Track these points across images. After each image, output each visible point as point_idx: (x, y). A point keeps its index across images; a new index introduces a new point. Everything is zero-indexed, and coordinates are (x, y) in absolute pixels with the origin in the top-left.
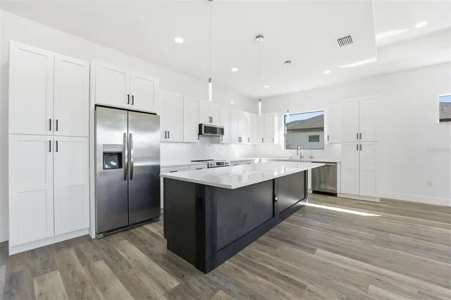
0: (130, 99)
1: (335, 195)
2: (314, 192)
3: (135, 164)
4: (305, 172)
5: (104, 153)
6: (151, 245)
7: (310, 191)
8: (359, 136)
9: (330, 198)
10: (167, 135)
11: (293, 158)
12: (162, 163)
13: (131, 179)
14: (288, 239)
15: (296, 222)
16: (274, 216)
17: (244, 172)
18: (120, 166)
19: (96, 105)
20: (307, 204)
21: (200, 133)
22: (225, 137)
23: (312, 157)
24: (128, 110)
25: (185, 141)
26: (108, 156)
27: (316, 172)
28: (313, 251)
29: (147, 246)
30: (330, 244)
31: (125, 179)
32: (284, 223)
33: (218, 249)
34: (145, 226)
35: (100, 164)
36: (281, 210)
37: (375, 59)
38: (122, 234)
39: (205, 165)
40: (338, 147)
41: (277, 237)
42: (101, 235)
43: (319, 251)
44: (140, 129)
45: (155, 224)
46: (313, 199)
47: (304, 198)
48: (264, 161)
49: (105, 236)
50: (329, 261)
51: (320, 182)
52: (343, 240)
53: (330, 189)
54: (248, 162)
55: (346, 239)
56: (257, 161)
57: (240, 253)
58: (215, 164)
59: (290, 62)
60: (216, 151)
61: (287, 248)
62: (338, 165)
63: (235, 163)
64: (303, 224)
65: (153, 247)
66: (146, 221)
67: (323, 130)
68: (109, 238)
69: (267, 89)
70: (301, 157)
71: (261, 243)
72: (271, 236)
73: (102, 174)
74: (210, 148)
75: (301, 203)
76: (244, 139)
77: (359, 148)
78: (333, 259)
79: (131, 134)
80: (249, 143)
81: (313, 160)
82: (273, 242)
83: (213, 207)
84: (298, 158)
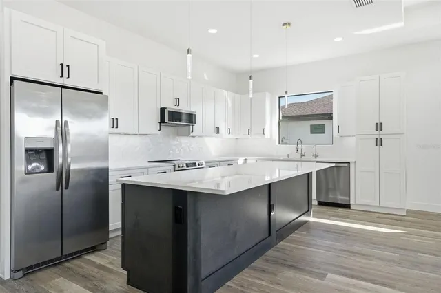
0: (65, 70)
1: (347, 206)
2: (320, 203)
3: (72, 167)
4: (309, 175)
5: (27, 151)
6: (102, 281)
7: (315, 203)
8: (379, 127)
9: (341, 210)
10: (115, 123)
11: (291, 157)
12: (112, 165)
13: (67, 188)
14: (291, 263)
15: (300, 242)
16: (270, 235)
17: (223, 177)
18: (50, 168)
19: (12, 79)
20: (311, 219)
21: (162, 121)
22: (197, 127)
23: (316, 156)
24: (62, 87)
25: (141, 132)
26: (32, 154)
27: (322, 176)
28: (323, 276)
29: (95, 283)
30: (343, 267)
31: (58, 189)
32: (282, 244)
33: (203, 277)
34: (86, 257)
35: (20, 167)
36: (278, 227)
37: (400, 24)
38: (52, 269)
39: (169, 166)
40: (351, 141)
41: (275, 262)
42: (20, 274)
43: (329, 275)
44: (79, 114)
45: (100, 253)
46: (318, 212)
47: (307, 212)
48: (251, 161)
49: (25, 275)
50: (343, 287)
51: (328, 190)
52: (360, 262)
53: (340, 198)
54: (230, 163)
55: (364, 261)
56: (241, 161)
57: (229, 283)
58: (185, 165)
59: (289, 24)
60: (183, 147)
61: (290, 274)
62: (352, 166)
63: (212, 164)
64: (308, 244)
65: (105, 283)
66: (87, 250)
67: (331, 118)
68: (32, 277)
69: (256, 59)
70: (302, 156)
71: (255, 270)
72: (268, 261)
73: (23, 181)
74: (176, 142)
75: (303, 218)
76: (223, 131)
77: (379, 142)
78: (348, 285)
79: (66, 122)
80: (231, 136)
81: (319, 159)
82: (270, 267)
83: (197, 220)
84: (299, 157)
